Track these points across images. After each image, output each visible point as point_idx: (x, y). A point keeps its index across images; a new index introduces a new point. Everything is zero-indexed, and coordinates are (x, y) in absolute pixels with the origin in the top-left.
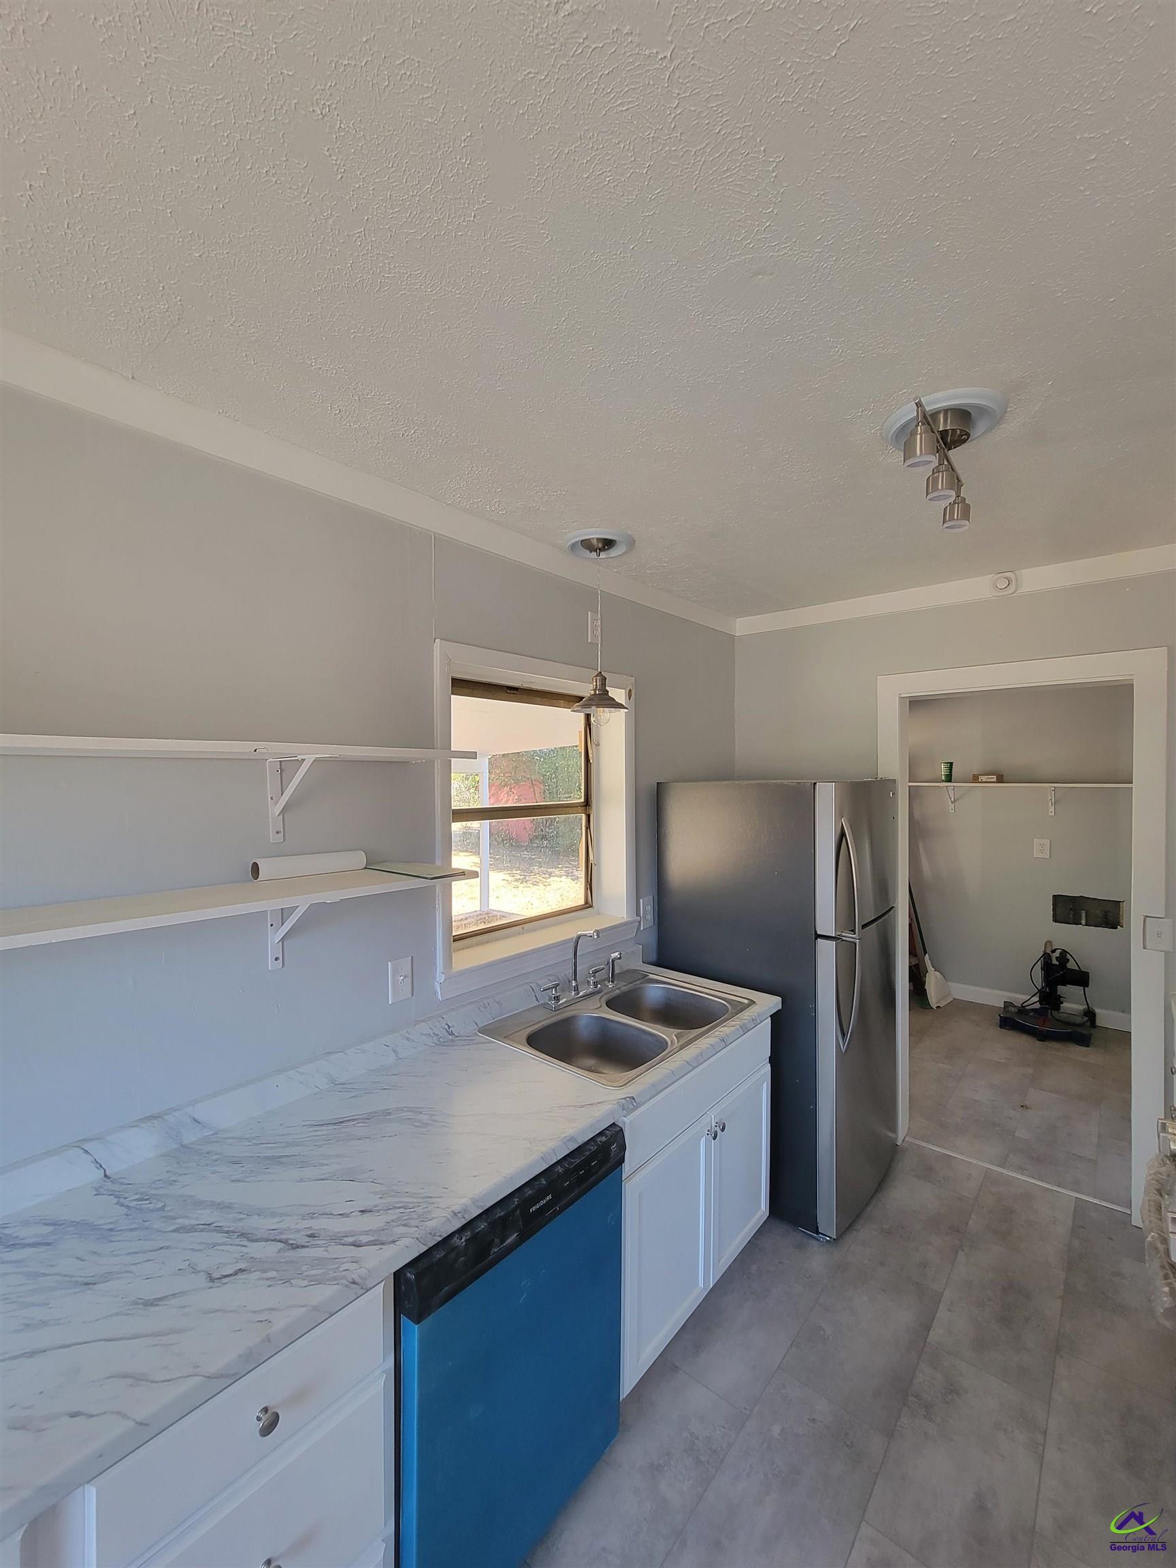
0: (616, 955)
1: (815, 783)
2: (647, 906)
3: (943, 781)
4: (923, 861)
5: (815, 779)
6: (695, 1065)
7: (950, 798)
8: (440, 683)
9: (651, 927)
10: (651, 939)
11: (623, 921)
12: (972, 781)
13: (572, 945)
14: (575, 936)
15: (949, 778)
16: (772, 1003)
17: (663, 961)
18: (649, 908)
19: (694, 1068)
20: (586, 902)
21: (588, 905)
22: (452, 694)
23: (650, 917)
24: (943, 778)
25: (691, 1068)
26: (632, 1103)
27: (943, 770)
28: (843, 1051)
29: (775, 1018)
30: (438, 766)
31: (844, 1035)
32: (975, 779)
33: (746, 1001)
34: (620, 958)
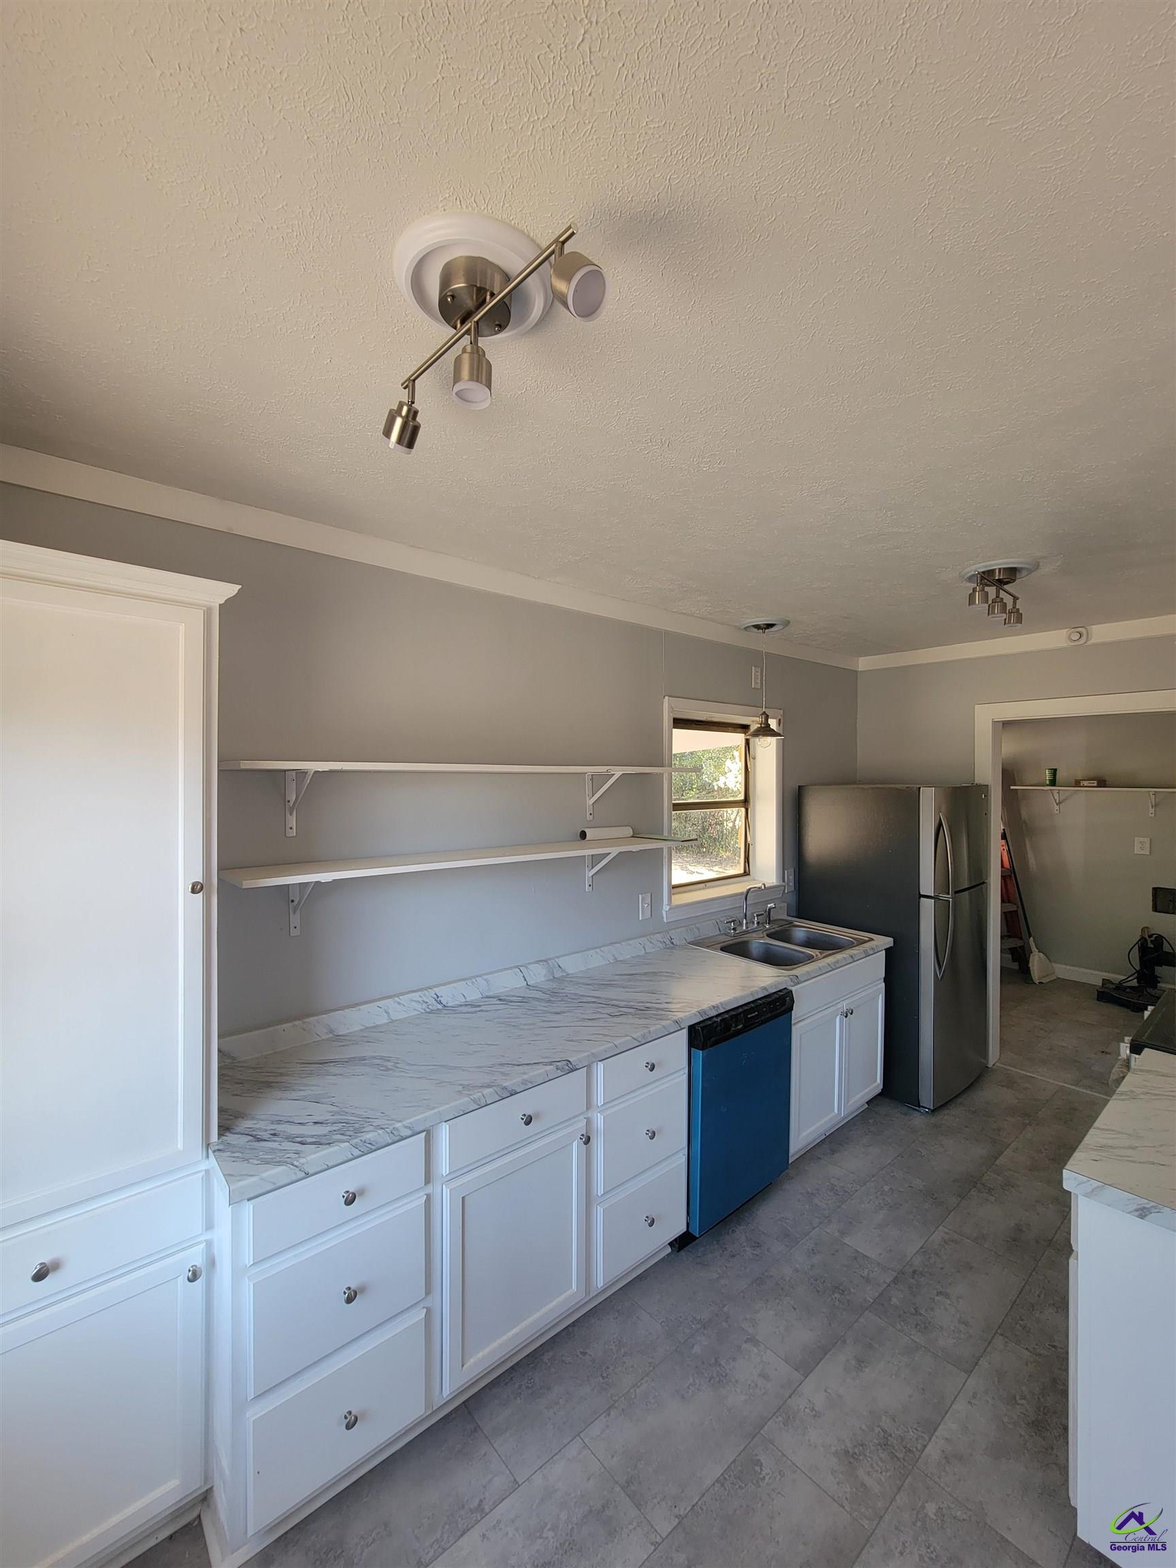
0: (772, 905)
1: (920, 788)
2: (790, 876)
3: (1048, 785)
4: (1029, 856)
5: (918, 784)
6: (834, 968)
7: (1056, 800)
8: (667, 721)
9: (792, 891)
10: (792, 899)
11: (774, 884)
12: (1074, 784)
13: (744, 897)
14: (745, 890)
15: (1053, 783)
16: (888, 942)
17: (802, 914)
18: (792, 877)
19: (833, 970)
20: (745, 872)
21: (746, 873)
22: (674, 728)
23: (792, 884)
24: (1048, 782)
25: (831, 969)
26: (797, 980)
27: (1048, 775)
28: (940, 977)
29: (889, 952)
30: (665, 776)
31: (940, 967)
32: (1077, 783)
33: (867, 939)
34: (775, 907)
